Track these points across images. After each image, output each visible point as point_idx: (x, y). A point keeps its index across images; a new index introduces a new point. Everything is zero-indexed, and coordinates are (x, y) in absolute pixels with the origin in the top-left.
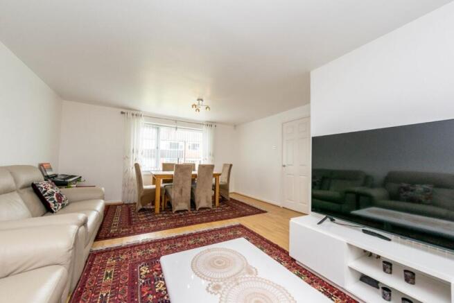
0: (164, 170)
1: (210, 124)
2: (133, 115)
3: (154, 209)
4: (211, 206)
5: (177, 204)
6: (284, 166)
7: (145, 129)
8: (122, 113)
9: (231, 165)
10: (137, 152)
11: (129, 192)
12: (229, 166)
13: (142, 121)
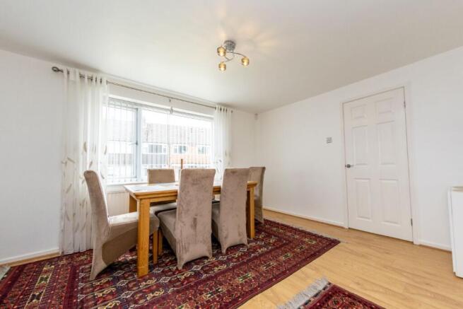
0: (151, 181)
1: (225, 107)
2: (82, 77)
3: (135, 261)
4: (245, 240)
5: (186, 250)
6: (349, 166)
7: (112, 109)
8: (56, 70)
9: (264, 169)
10: (94, 150)
11: (75, 230)
12: (261, 170)
13: (104, 92)
